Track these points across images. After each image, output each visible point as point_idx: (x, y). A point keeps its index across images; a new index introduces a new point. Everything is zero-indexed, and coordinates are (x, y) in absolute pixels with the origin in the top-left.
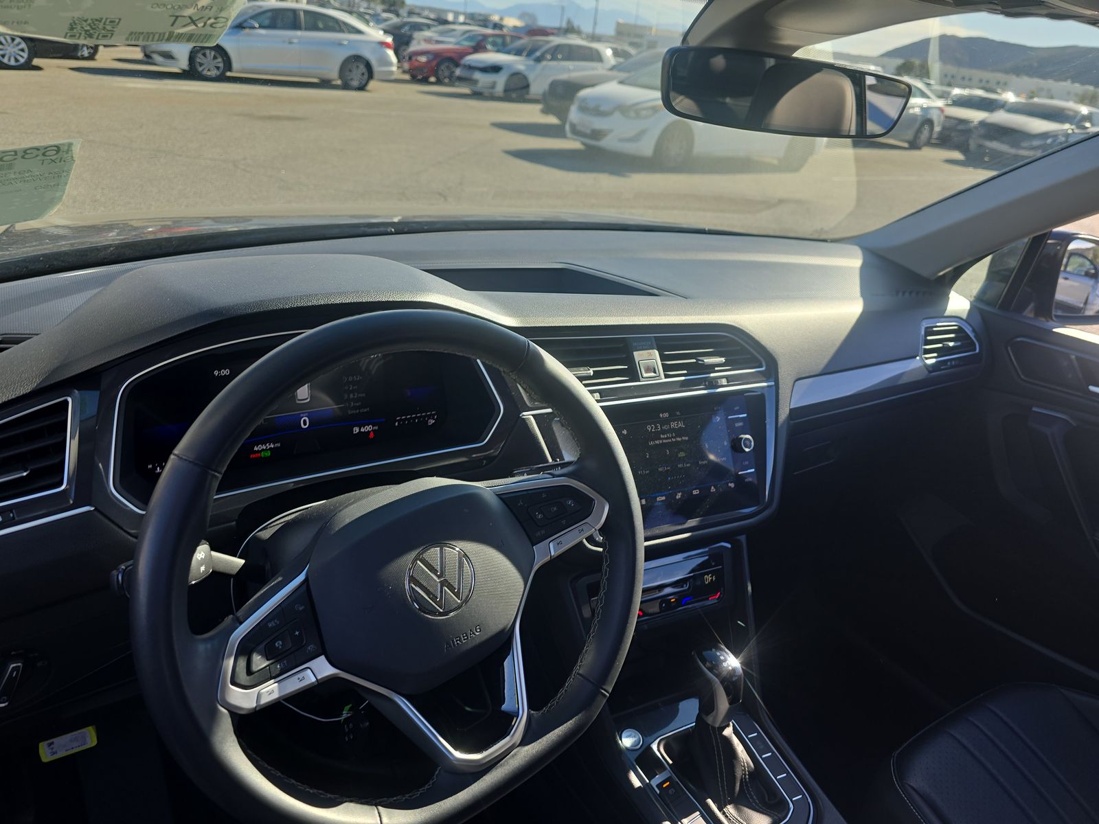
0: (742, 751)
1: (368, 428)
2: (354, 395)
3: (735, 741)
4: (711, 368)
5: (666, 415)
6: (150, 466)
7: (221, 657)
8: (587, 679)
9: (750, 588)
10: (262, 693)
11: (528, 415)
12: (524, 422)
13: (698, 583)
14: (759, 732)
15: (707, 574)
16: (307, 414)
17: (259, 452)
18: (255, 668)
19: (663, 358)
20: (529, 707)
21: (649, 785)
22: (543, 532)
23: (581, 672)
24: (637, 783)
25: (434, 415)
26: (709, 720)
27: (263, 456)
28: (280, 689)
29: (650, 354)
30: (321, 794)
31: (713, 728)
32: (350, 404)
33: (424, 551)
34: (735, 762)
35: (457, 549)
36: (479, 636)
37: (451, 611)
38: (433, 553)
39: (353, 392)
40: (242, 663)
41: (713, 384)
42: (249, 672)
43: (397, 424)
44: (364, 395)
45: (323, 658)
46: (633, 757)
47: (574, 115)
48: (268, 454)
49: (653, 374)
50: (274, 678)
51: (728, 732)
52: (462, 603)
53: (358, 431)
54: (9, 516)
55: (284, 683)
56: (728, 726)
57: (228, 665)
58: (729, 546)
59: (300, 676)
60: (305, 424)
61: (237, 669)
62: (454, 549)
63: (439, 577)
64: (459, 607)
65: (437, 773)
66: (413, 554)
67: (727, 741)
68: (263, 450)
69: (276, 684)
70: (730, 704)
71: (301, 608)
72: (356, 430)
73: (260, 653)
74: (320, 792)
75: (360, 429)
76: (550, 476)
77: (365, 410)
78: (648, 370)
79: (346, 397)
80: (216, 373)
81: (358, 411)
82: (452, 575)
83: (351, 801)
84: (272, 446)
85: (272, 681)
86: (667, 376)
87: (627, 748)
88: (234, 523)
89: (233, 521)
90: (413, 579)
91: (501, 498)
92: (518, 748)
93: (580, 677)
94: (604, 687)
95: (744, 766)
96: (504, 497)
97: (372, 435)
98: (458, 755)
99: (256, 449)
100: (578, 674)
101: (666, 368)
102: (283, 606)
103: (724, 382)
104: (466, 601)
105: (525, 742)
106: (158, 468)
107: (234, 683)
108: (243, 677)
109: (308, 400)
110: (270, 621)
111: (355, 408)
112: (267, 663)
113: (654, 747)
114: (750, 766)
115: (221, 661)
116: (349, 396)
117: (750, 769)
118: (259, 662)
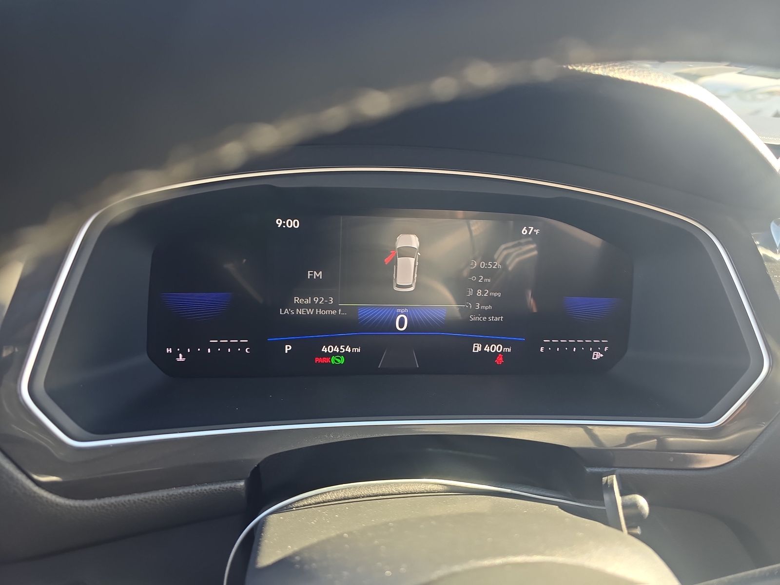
1: (496, 348)
2: (483, 293)
6: (169, 350)
16: (406, 310)
17: (329, 355)
25: (605, 345)
27: (333, 362)
32: (474, 306)
39: (483, 286)
43: (542, 349)
44: (499, 295)
48: (342, 361)
53: (479, 349)
60: (401, 326)
68: (335, 353)
72: (477, 348)
75: (483, 348)
77: (497, 319)
79: (471, 293)
80: (279, 222)
81: (484, 318)
84: (348, 349)
88: (242, 483)
89: (239, 479)
97: (500, 360)
99: (324, 350)
106: (181, 355)
109: (412, 289)
111: (483, 313)
116: (475, 292)
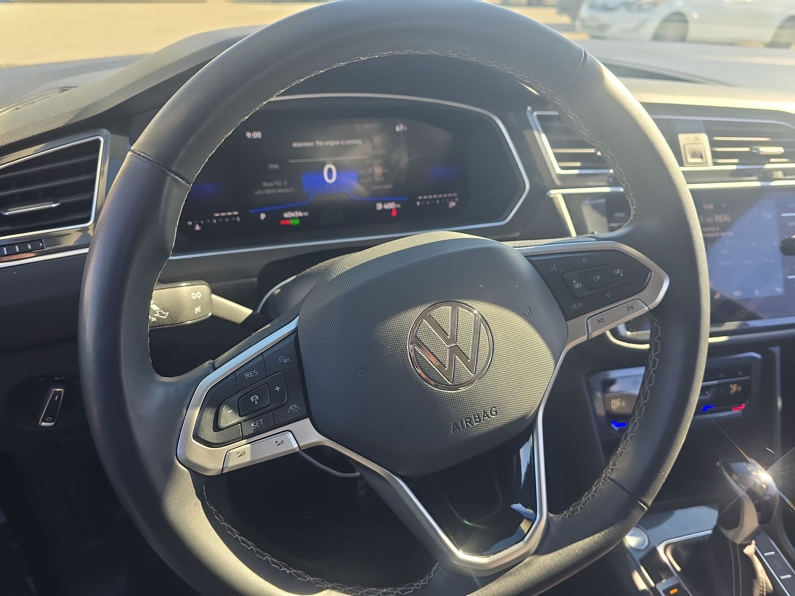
0: (761, 571)
1: (391, 206)
3: (756, 560)
4: (767, 158)
5: (711, 207)
6: (190, 223)
7: (186, 406)
8: (622, 487)
9: (780, 403)
10: (231, 453)
11: (557, 195)
12: (551, 202)
13: (722, 392)
14: (776, 551)
15: (733, 383)
17: (288, 219)
18: (223, 423)
19: (713, 144)
20: (550, 510)
21: (654, 590)
22: (580, 305)
23: (613, 476)
24: (641, 586)
25: (456, 197)
26: (729, 534)
27: (292, 223)
28: (253, 451)
29: (697, 139)
30: (299, 576)
31: (734, 544)
33: (433, 307)
34: (754, 581)
35: (475, 312)
36: (496, 421)
37: (462, 385)
38: (443, 313)
40: (209, 416)
41: (767, 176)
42: (216, 428)
43: (418, 203)
44: (388, 171)
45: (307, 421)
46: (638, 557)
47: (584, 12)
48: (297, 222)
49: (699, 160)
50: (247, 437)
51: (750, 550)
52: (476, 378)
53: (381, 207)
54: (39, 245)
55: (257, 444)
56: (750, 544)
57: (192, 417)
58: (758, 356)
59: (279, 438)
61: (203, 422)
62: (472, 312)
63: (448, 342)
64: (471, 382)
65: (435, 568)
66: (419, 310)
67: (747, 560)
69: (249, 445)
70: (760, 523)
71: (285, 361)
72: (379, 206)
73: (231, 406)
74: (299, 572)
75: (383, 206)
76: (595, 240)
77: (389, 186)
78: (694, 155)
80: (249, 135)
81: (381, 187)
82: (465, 341)
83: (334, 589)
84: (301, 214)
85: (245, 441)
86: (715, 164)
87: (632, 548)
88: (256, 279)
90: (417, 341)
91: (530, 261)
92: (533, 557)
93: (612, 483)
94: (644, 500)
95: (763, 587)
96: (533, 259)
97: (394, 214)
98: (461, 555)
99: (285, 215)
100: (610, 478)
101: (715, 155)
102: (265, 355)
103: (780, 174)
104: (480, 377)
105: (541, 550)
106: (198, 226)
107: (196, 437)
108: (208, 433)
110: (247, 371)
111: (380, 183)
112: (238, 419)
113: (660, 549)
114: (769, 588)
115: (184, 411)
117: (769, 591)
118: (229, 417)
